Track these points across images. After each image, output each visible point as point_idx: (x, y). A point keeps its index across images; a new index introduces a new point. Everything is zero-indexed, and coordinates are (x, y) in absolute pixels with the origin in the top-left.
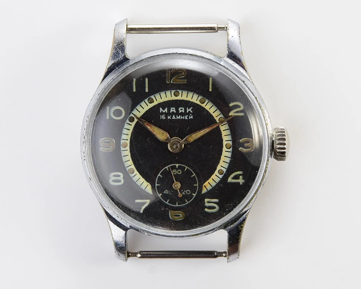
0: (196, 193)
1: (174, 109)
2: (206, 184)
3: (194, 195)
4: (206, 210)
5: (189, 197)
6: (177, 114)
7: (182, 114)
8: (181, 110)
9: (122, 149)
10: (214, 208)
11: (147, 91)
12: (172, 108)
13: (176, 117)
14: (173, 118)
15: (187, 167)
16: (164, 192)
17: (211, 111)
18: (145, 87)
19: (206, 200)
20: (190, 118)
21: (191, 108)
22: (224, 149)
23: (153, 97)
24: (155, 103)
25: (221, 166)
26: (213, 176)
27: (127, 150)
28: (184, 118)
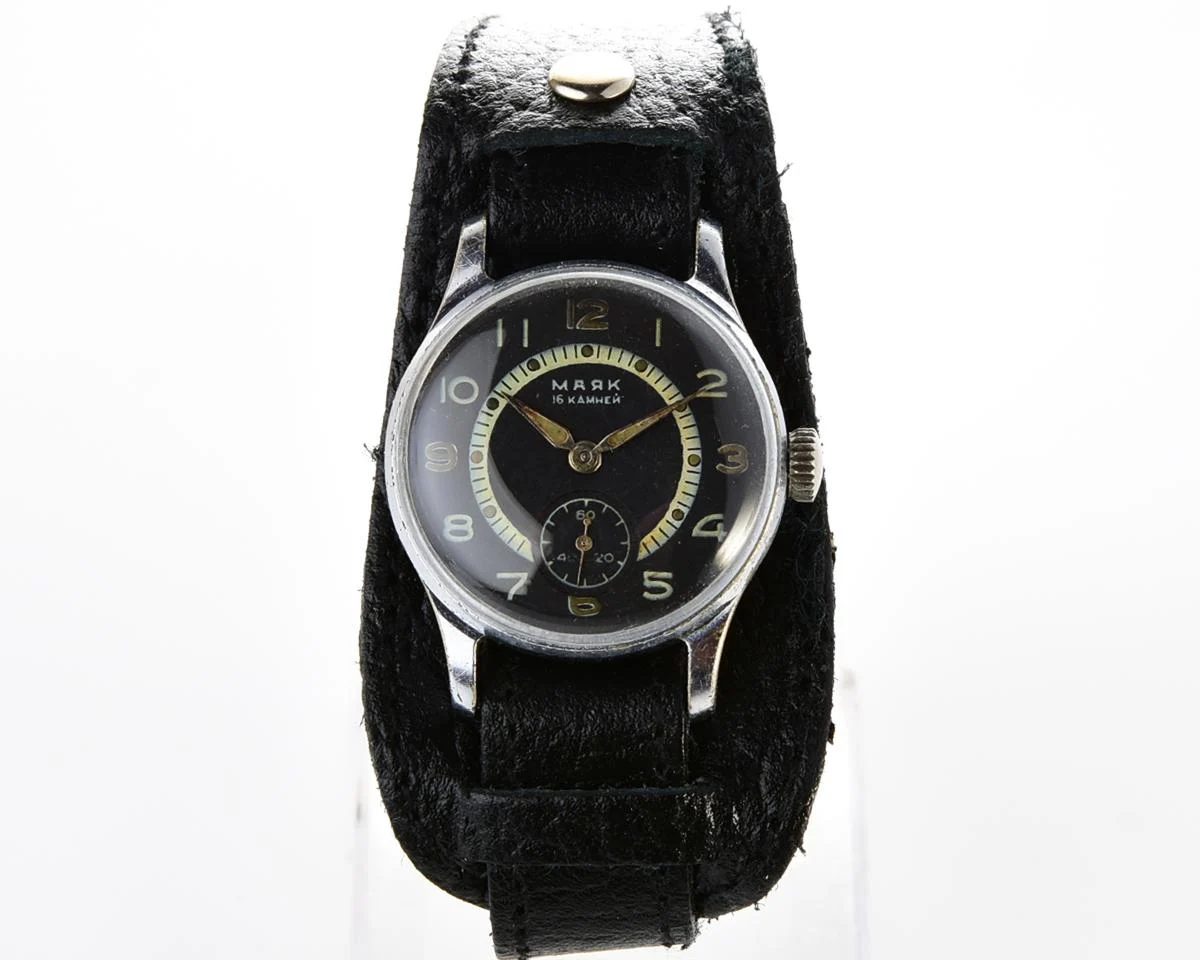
0: (625, 560)
1: (582, 382)
2: (647, 539)
3: (622, 564)
4: (646, 595)
5: (610, 569)
6: (589, 392)
7: (598, 394)
8: (597, 385)
9: (472, 465)
10: (663, 590)
11: (526, 345)
12: (577, 382)
13: (585, 400)
14: (579, 402)
15: (606, 506)
16: (559, 558)
17: (659, 387)
18: (522, 337)
19: (647, 574)
20: (614, 402)
21: (618, 381)
22: (686, 467)
23: (537, 357)
24: (543, 370)
25: (679, 503)
26: (662, 524)
27: (482, 468)
28: (601, 401)
